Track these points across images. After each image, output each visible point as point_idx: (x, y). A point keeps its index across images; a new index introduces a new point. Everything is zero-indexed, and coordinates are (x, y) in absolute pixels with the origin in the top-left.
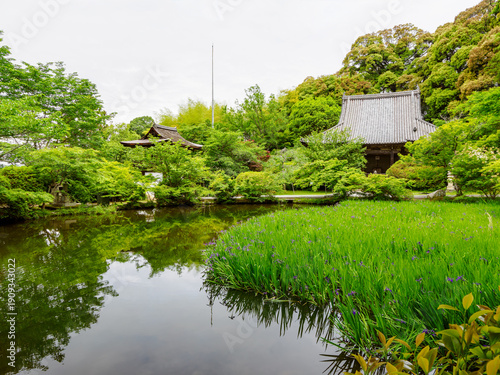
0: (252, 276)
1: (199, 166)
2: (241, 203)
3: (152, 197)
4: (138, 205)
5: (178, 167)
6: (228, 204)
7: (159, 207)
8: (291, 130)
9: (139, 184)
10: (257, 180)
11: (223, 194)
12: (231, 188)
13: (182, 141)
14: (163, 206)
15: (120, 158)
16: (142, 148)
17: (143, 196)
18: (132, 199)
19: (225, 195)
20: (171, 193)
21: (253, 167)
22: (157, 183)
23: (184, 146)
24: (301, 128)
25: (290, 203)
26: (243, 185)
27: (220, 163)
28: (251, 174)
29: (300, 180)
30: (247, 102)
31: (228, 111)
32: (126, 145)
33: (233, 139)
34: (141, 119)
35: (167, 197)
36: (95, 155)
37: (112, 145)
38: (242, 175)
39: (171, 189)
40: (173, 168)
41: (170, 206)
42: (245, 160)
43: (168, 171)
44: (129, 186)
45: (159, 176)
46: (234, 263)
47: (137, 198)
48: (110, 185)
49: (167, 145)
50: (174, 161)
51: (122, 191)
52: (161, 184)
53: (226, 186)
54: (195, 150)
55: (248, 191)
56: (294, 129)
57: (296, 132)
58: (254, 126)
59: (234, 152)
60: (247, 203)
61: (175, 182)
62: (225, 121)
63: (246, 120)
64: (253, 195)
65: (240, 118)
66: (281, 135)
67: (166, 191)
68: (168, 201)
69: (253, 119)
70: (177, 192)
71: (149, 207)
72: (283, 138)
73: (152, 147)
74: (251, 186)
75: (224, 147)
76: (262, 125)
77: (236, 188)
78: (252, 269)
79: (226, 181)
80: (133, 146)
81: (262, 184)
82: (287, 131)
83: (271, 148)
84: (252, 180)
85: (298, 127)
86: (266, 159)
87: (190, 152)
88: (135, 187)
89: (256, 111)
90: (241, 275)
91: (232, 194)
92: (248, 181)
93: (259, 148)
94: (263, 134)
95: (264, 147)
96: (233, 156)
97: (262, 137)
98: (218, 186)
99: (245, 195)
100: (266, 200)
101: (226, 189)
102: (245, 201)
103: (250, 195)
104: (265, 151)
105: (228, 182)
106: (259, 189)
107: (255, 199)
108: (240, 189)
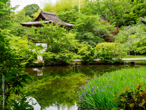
1: (71, 39)
2: (99, 64)
3: (42, 59)
4: (33, 65)
5: (58, 39)
6: (91, 64)
7: (46, 66)
8: (134, 12)
9: (34, 51)
11: (87, 58)
12: (92, 54)
13: (60, 22)
14: (49, 65)
15: (19, 33)
16: (35, 28)
17: (36, 58)
18: (29, 61)
19: (88, 58)
20: (54, 57)
21: (107, 39)
22: (44, 50)
23: (62, 26)
24: (142, 10)
25: (132, 64)
26: (100, 51)
28: (106, 44)
29: (139, 49)
32: (24, 25)
33: (93, 20)
34: (31, 6)
35: (51, 60)
36: (8, 33)
37: (16, 26)
38: (99, 45)
39: (53, 54)
40: (55, 40)
41: (52, 65)
42: (102, 34)
43: (52, 42)
44: (27, 52)
46: (95, 97)
47: (33, 60)
48: (17, 52)
50: (55, 36)
51: (23, 55)
52: (47, 51)
53: (89, 52)
54: (69, 28)
55: (103, 55)
56: (137, 11)
57: (138, 14)
58: (108, 10)
59: (94, 29)
60: (103, 64)
61: (56, 50)
62: (88, 7)
63: (102, 6)
64: (107, 58)
65: (98, 4)
66: (127, 16)
67: (50, 55)
68: (52, 62)
70: (57, 56)
71: (39, 66)
72: (129, 18)
73: (42, 27)
74: (106, 53)
75: (88, 25)
76: (113, 9)
77: (96, 54)
79: (89, 49)
81: (113, 51)
82: (131, 13)
83: (120, 25)
84: (106, 48)
85: (139, 9)
86: (116, 33)
87: (65, 30)
88: (31, 53)
91: (93, 57)
92: (104, 49)
93: (111, 26)
94: (114, 16)
95: (115, 26)
96: (93, 32)
97: (114, 18)
98: (84, 53)
99: (102, 59)
100: (116, 62)
101: (89, 55)
102: (102, 62)
103: (105, 58)
104: (116, 28)
105: (90, 49)
106: (111, 55)
107: (108, 61)
108: (98, 55)
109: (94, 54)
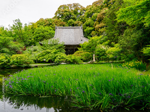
2: (13, 68)
6: (8, 68)
8: (34, 39)
10: (21, 58)
12: (9, 62)
19: (6, 64)
21: (18, 52)
24: (39, 38)
25: (36, 67)
26: (15, 60)
27: (2, 51)
28: (18, 56)
29: (41, 58)
30: (14, 26)
31: (5, 29)
38: (14, 56)
42: (15, 50)
53: (7, 60)
55: (17, 62)
56: (36, 38)
57: (37, 40)
58: (18, 36)
59: (10, 46)
60: (17, 68)
62: (3, 34)
63: (14, 34)
64: (20, 64)
65: (11, 32)
66: (30, 41)
69: (17, 33)
72: (31, 42)
74: (19, 60)
75: (4, 44)
76: (21, 36)
79: (6, 58)
81: (24, 60)
82: (33, 39)
83: (27, 46)
85: (37, 38)
86: (25, 50)
89: (19, 30)
91: (9, 64)
92: (17, 58)
93: (21, 45)
94: (22, 40)
95: (23, 45)
96: (9, 48)
97: (22, 41)
98: (2, 60)
99: (16, 64)
100: (26, 66)
101: (7, 62)
102: (16, 67)
103: (19, 64)
104: (24, 47)
105: (7, 59)
106: (23, 62)
107: (21, 66)
108: (13, 62)
109: (10, 62)
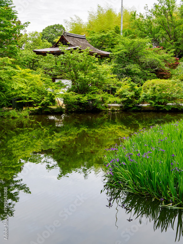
0: (150, 182)
1: (105, 73)
2: (146, 111)
3: (61, 102)
4: (48, 110)
5: (86, 74)
6: (134, 111)
7: (67, 112)
9: (50, 90)
10: (163, 88)
11: (129, 101)
12: (137, 96)
13: (90, 49)
14: (72, 112)
16: (53, 56)
17: (53, 101)
18: (43, 105)
19: (131, 102)
20: (79, 99)
21: (161, 74)
22: (66, 90)
23: (91, 54)
26: (149, 92)
27: (127, 70)
28: (158, 82)
30: (156, 7)
31: (137, 17)
32: (38, 53)
33: (141, 46)
34: (52, 27)
35: (75, 103)
37: (25, 53)
38: (149, 82)
39: (79, 96)
40: (81, 75)
41: (78, 112)
42: (153, 68)
43: (77, 78)
44: (40, 92)
45: (68, 83)
47: (48, 104)
48: (23, 91)
49: (75, 53)
50: (83, 69)
51: (34, 96)
52: (69, 91)
53: (133, 93)
54: (102, 57)
55: (154, 98)
58: (164, 32)
59: (142, 60)
60: (153, 111)
61: (82, 89)
62: (133, 28)
63: (155, 26)
64: (159, 103)
65: (149, 24)
67: (74, 97)
68: (76, 107)
69: (163, 25)
70: (84, 99)
71: (58, 113)
73: (62, 55)
74: (157, 94)
75: (132, 54)
76: (172, 30)
77: (142, 96)
78: (151, 176)
79: (132, 89)
80: (44, 54)
81: (169, 92)
83: (180, 55)
84: (158, 88)
86: (174, 66)
87: (97, 59)
88: (46, 93)
89: (166, 16)
90: (139, 180)
91: (137, 101)
92: (155, 88)
93: (167, 55)
94: (172, 41)
95: (172, 54)
96: (140, 64)
97: (172, 43)
98: (124, 94)
99: (151, 103)
100: (172, 108)
101: (132, 97)
102: (151, 109)
103: (156, 103)
104: (174, 58)
105: (134, 89)
106: (166, 97)
107: (161, 107)
108: (146, 97)
109: (140, 97)
